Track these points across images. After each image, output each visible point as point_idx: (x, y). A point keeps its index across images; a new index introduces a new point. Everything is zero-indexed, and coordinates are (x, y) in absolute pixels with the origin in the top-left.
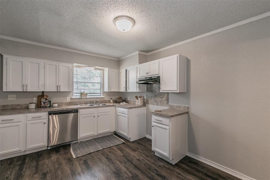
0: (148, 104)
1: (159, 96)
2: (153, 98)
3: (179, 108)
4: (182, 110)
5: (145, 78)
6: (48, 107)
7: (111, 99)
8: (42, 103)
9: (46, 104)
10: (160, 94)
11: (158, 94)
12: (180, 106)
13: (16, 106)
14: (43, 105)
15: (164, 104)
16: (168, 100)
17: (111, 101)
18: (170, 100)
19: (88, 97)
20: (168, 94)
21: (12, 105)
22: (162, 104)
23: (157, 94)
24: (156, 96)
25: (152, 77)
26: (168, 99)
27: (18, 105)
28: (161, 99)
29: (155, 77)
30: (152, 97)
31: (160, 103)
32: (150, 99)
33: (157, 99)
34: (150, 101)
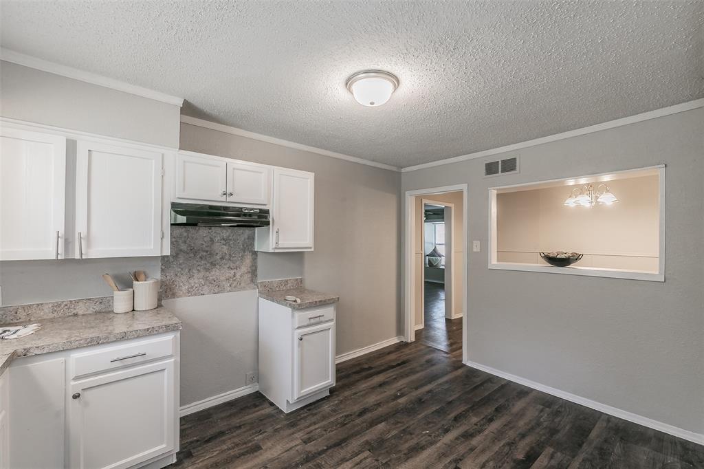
0: (174, 295)
1: (225, 264)
2: (199, 271)
3: (285, 285)
4: (292, 288)
5: (211, 207)
10: (227, 257)
11: (222, 258)
15: (242, 285)
16: (253, 272)
18: (259, 272)
20: (253, 256)
22: (235, 287)
23: (218, 257)
24: (213, 264)
26: (254, 268)
28: (232, 272)
29: (252, 209)
30: (195, 271)
31: (227, 285)
32: (184, 278)
33: (215, 273)
34: (183, 284)
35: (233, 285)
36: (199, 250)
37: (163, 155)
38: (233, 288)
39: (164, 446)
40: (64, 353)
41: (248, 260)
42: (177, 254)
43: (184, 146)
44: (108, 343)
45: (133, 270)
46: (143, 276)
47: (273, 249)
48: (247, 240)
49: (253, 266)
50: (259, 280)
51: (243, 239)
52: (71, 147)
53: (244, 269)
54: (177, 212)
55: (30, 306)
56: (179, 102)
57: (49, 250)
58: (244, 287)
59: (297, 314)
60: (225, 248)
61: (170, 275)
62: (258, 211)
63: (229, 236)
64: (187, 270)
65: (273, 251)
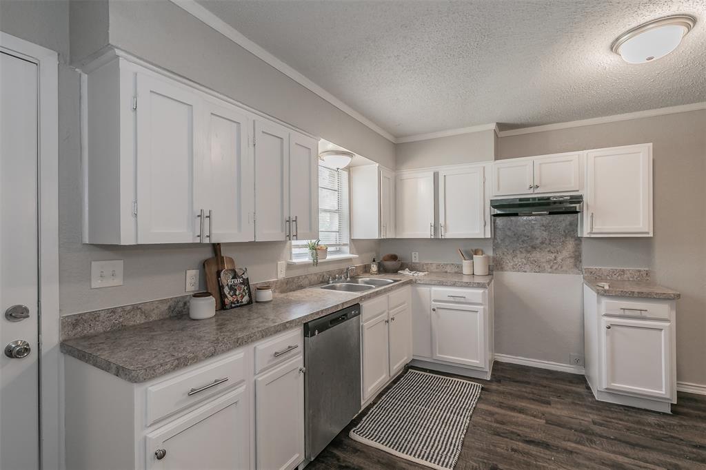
0: (502, 269)
1: (546, 248)
2: (521, 252)
3: (619, 275)
4: (631, 279)
5: (520, 200)
6: (245, 305)
7: (374, 261)
8: (226, 290)
9: (237, 293)
10: (547, 242)
11: (542, 243)
12: (623, 271)
13: (128, 316)
14: (231, 299)
15: (564, 268)
16: (577, 258)
17: (374, 268)
18: (584, 258)
19: (329, 257)
20: (577, 242)
21: (113, 311)
22: (556, 269)
23: (538, 242)
24: (534, 248)
25: (549, 198)
26: (578, 254)
27: (136, 308)
28: (553, 256)
29: (561, 197)
30: (518, 252)
31: (547, 267)
32: (509, 257)
33: (536, 255)
34: (509, 262)
35: (554, 268)
36: (521, 235)
37: (484, 168)
38: (554, 270)
39: (478, 362)
40: (429, 286)
41: (571, 245)
42: (504, 238)
43: (498, 156)
44: (447, 285)
45: (474, 248)
46: (480, 252)
47: (588, 234)
48: (568, 227)
49: (576, 251)
50: (584, 267)
51: (564, 225)
52: (436, 176)
53: (565, 254)
54: (495, 207)
55: (428, 264)
56: (493, 126)
57: (427, 233)
58: (566, 271)
59: (605, 301)
60: (545, 234)
61: (499, 253)
62: (569, 198)
63: (549, 223)
64: (511, 251)
65: (588, 236)
